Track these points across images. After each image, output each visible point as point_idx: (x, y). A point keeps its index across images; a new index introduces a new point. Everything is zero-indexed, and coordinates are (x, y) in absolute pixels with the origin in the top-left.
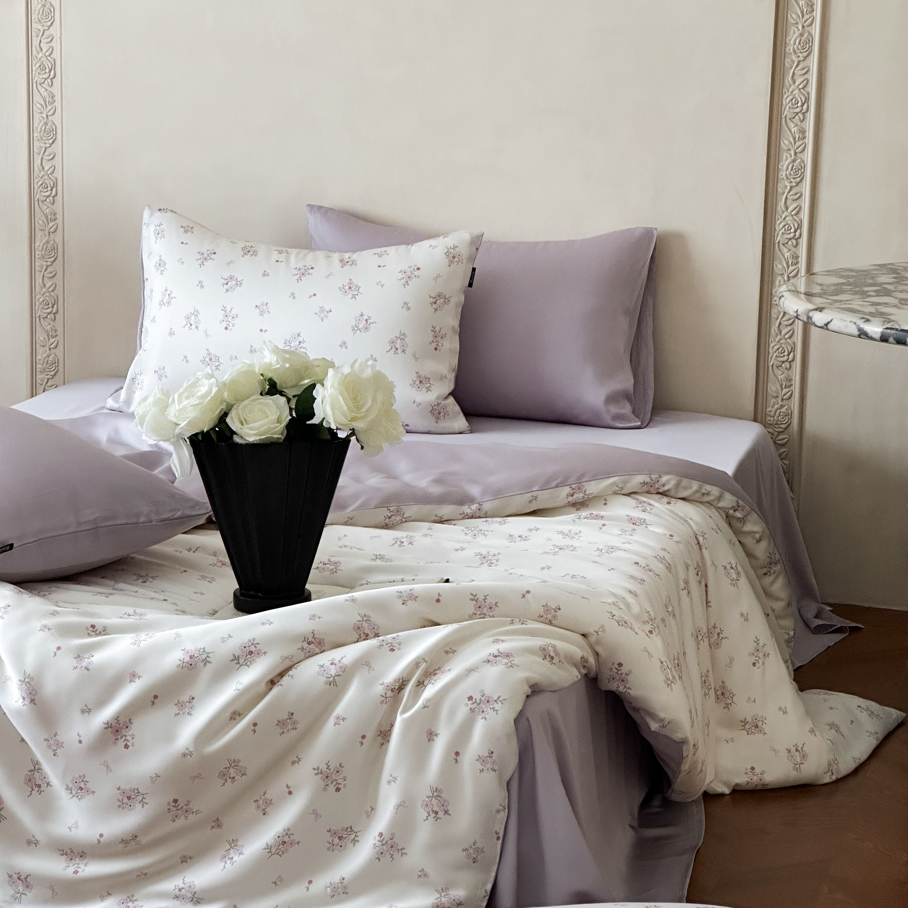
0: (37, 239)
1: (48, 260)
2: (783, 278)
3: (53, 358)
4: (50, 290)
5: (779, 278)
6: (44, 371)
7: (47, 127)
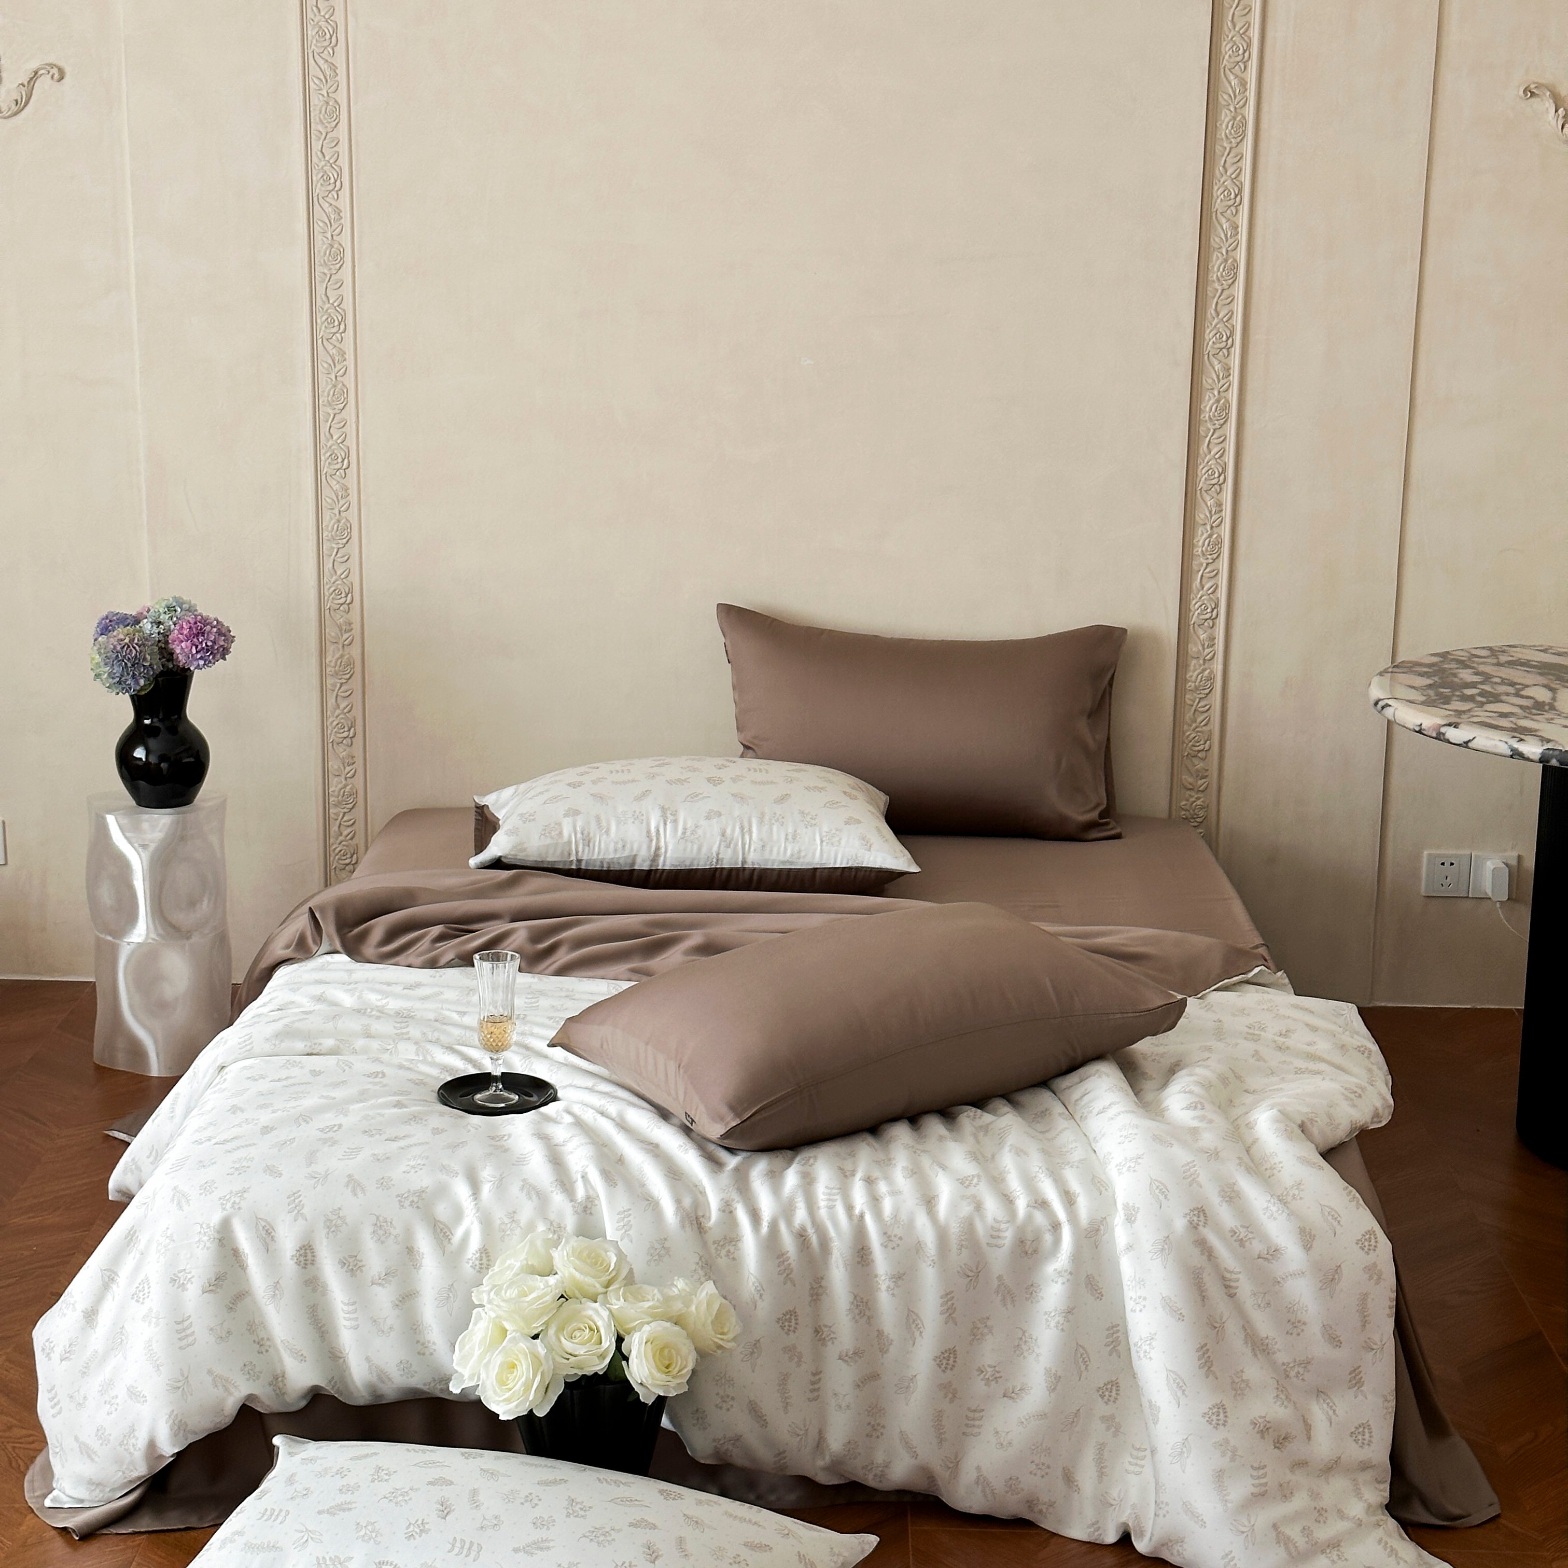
0: (327, 654)
1: (344, 677)
2: (1198, 661)
3: (350, 788)
4: (345, 711)
5: (1194, 662)
6: (340, 804)
7: (341, 525)
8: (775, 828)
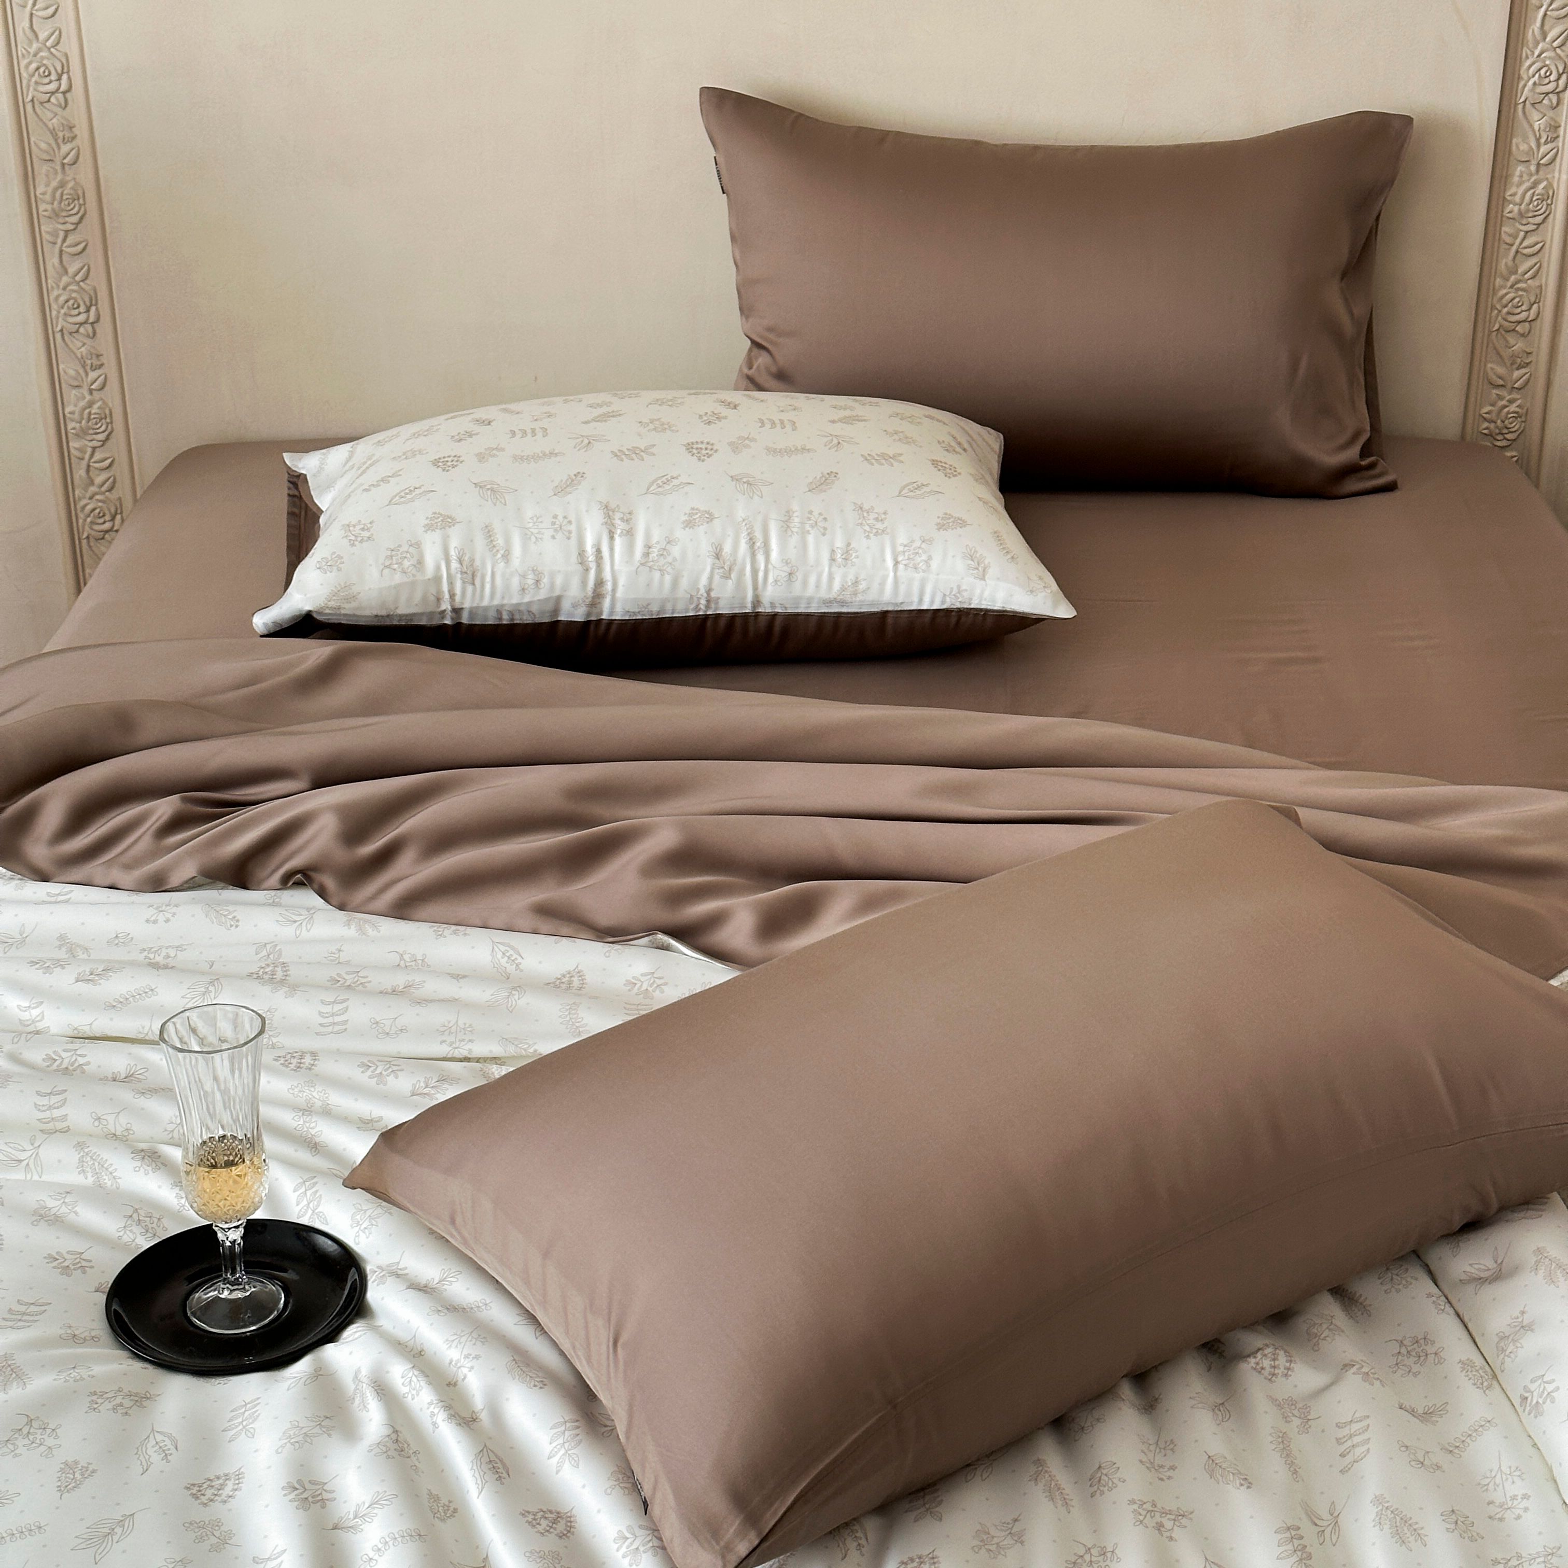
0: (37, 182)
1: (67, 219)
2: (1528, 167)
3: (99, 408)
4: (78, 278)
5: (1520, 168)
6: (86, 433)
8: (810, 539)
